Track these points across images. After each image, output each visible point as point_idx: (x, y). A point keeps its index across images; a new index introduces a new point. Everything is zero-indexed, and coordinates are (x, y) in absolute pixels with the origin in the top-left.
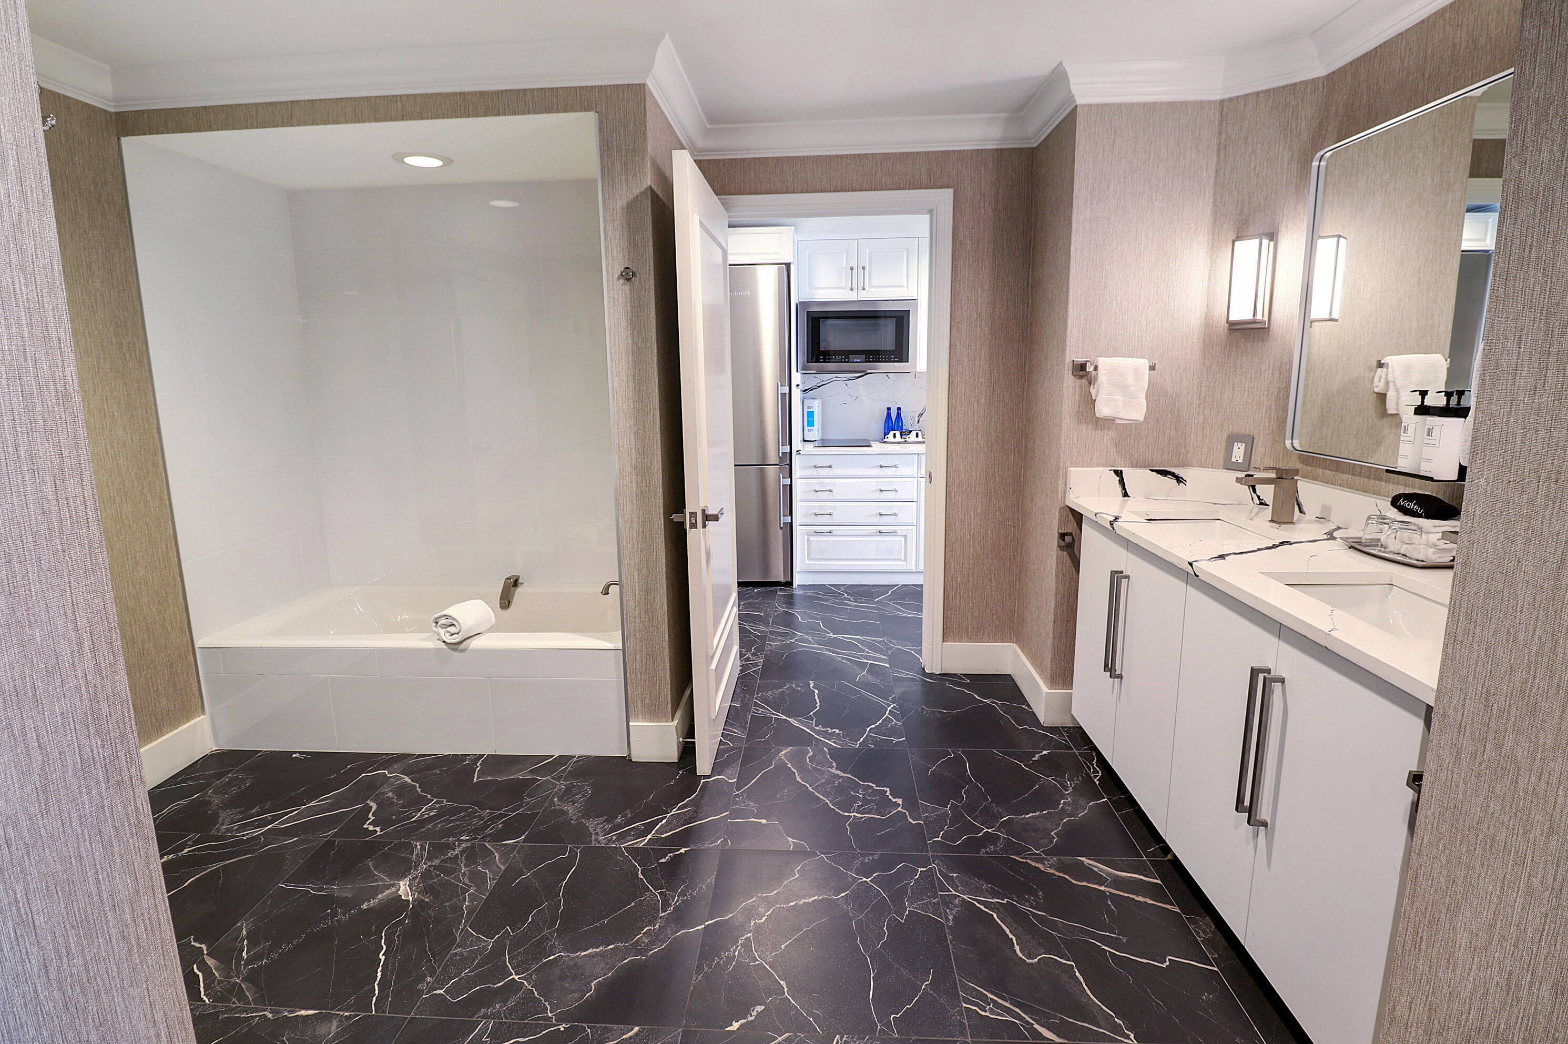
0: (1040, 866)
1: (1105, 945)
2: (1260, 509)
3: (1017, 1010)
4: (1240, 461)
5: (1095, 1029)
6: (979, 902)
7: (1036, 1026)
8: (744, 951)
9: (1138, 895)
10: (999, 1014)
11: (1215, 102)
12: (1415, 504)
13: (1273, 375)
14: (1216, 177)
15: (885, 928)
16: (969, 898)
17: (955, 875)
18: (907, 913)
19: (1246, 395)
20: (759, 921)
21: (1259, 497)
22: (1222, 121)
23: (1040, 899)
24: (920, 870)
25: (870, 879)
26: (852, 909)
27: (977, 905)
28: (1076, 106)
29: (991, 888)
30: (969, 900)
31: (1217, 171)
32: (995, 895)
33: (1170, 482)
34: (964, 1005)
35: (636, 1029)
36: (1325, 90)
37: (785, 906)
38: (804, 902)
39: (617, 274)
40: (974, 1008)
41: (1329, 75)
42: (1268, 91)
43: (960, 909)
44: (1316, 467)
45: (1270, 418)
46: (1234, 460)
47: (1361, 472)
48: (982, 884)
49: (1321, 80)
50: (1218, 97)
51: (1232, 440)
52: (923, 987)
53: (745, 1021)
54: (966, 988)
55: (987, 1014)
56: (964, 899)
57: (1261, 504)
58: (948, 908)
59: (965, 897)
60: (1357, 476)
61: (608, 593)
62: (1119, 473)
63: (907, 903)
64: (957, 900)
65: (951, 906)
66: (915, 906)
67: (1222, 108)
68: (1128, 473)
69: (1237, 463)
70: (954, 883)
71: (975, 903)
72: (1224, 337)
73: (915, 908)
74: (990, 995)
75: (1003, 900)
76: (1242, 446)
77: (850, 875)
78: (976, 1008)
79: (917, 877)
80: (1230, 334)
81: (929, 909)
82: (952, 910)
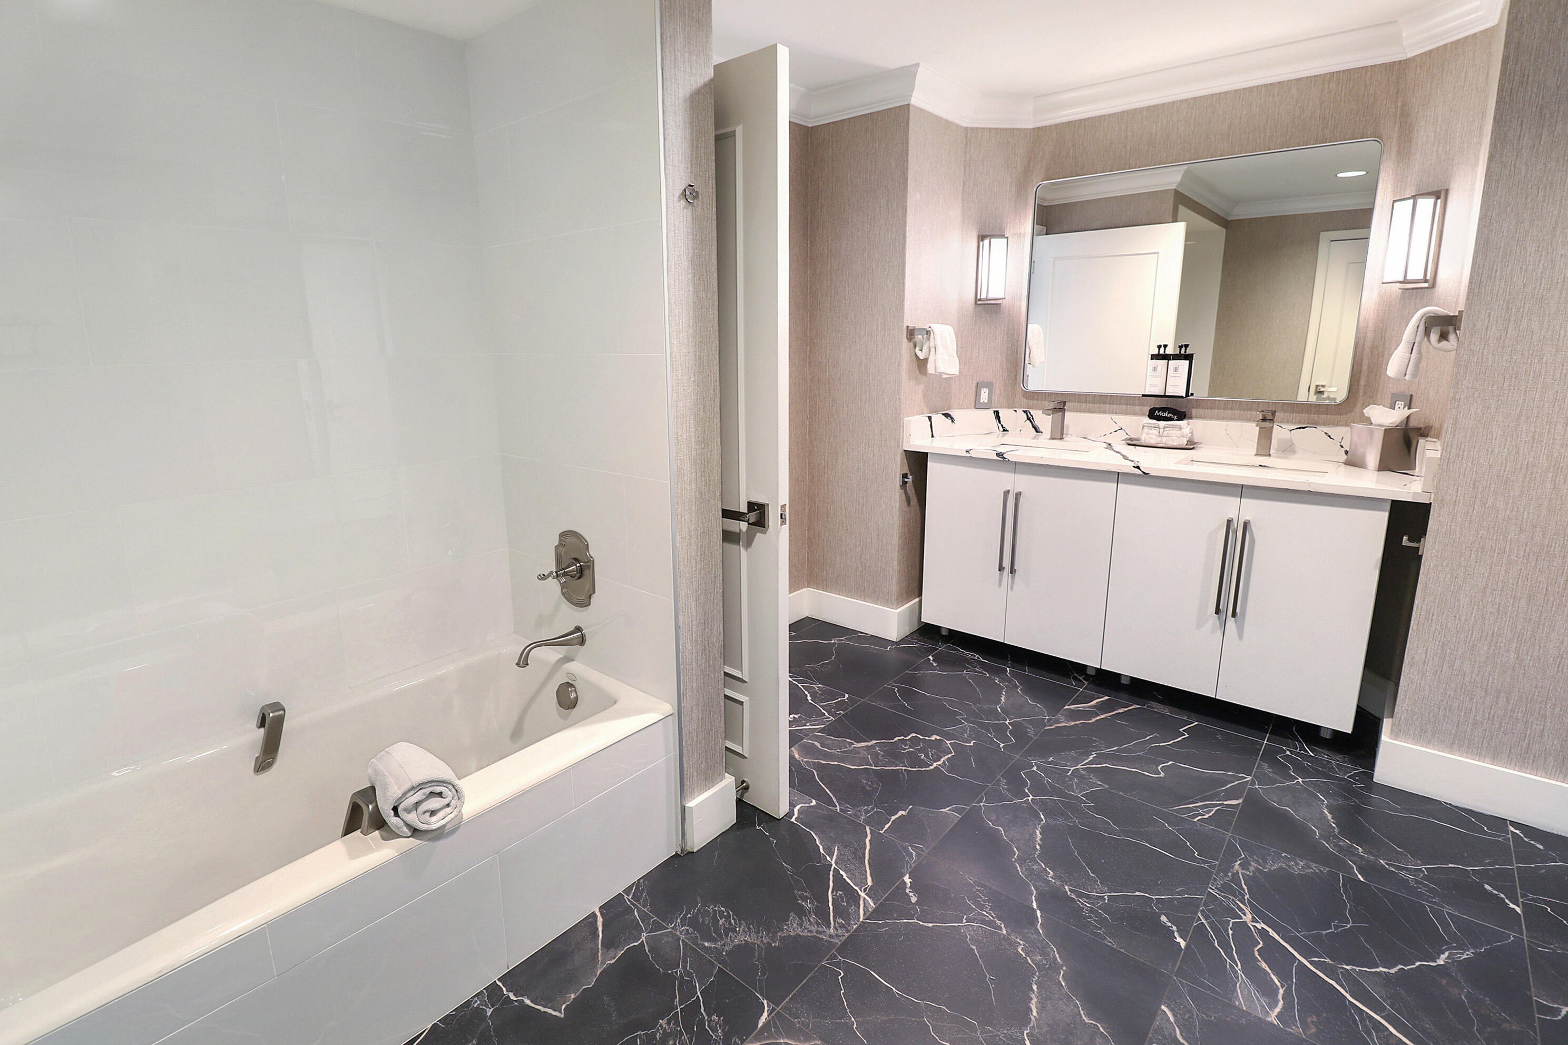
0: (1065, 724)
2: (1003, 434)
4: (986, 401)
6: (1088, 764)
11: (962, 127)
12: (1168, 413)
13: (1003, 339)
14: (963, 187)
17: (1052, 759)
19: (987, 353)
21: (1002, 426)
22: (966, 144)
23: (1101, 741)
27: (1092, 766)
28: (909, 105)
30: (1084, 766)
31: (964, 182)
32: (1085, 754)
33: (948, 421)
36: (1032, 138)
39: (678, 193)
41: (1034, 129)
42: (996, 129)
44: (1042, 400)
45: (1003, 369)
46: (982, 401)
47: (1086, 400)
49: (1029, 131)
50: (965, 125)
51: (978, 387)
56: (1082, 768)
57: (1004, 430)
58: (1088, 779)
60: (1083, 402)
61: (528, 664)
62: (930, 418)
64: (1082, 771)
65: (1086, 777)
67: (967, 134)
68: (934, 417)
69: (984, 403)
72: (971, 310)
75: (1093, 754)
76: (987, 390)
80: (975, 308)
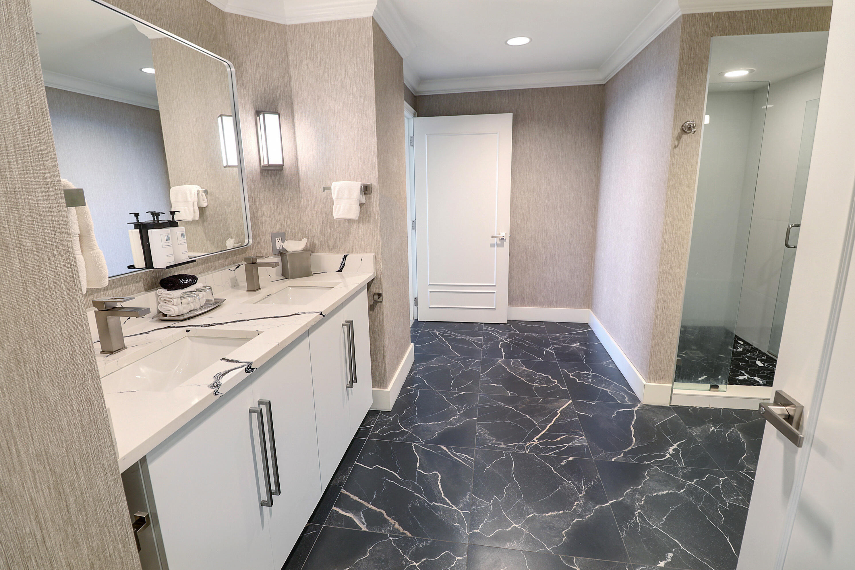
0: (397, 526)
1: (396, 476)
3: (452, 455)
5: (425, 448)
6: (448, 504)
7: (447, 450)
8: (580, 487)
9: (355, 501)
10: (460, 455)
15: (505, 493)
16: (453, 507)
17: (456, 524)
18: (492, 501)
20: (578, 503)
23: (412, 502)
24: (478, 531)
25: (513, 526)
26: (524, 506)
27: (450, 503)
29: (437, 512)
30: (453, 506)
32: (436, 508)
34: (473, 459)
35: (613, 460)
37: (565, 511)
38: (554, 512)
40: (470, 458)
43: (461, 501)
48: (441, 516)
52: (490, 466)
53: (567, 460)
54: (471, 464)
55: (465, 455)
56: (456, 507)
58: (467, 502)
59: (455, 508)
63: (491, 507)
64: (461, 506)
65: (465, 503)
66: (487, 505)
70: (459, 519)
71: (450, 504)
73: (486, 503)
74: (461, 461)
75: (434, 504)
77: (526, 530)
78: (469, 457)
79: (481, 525)
81: (479, 502)
82: (465, 501)
